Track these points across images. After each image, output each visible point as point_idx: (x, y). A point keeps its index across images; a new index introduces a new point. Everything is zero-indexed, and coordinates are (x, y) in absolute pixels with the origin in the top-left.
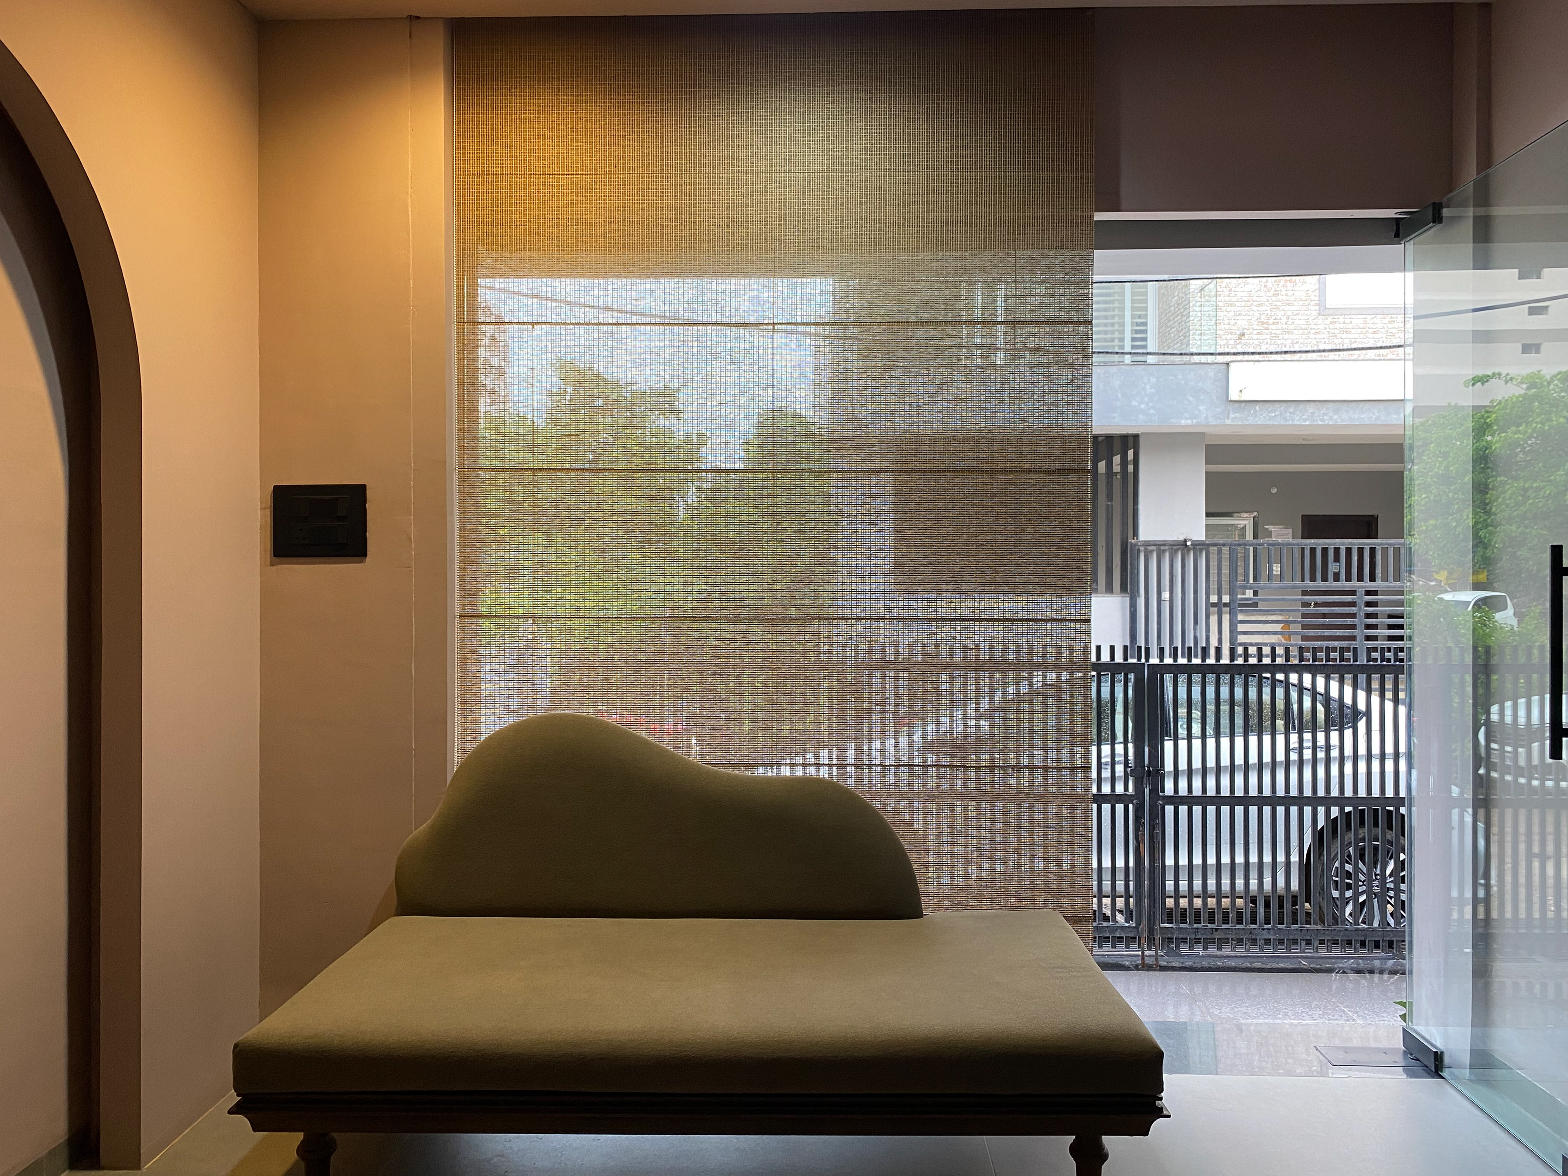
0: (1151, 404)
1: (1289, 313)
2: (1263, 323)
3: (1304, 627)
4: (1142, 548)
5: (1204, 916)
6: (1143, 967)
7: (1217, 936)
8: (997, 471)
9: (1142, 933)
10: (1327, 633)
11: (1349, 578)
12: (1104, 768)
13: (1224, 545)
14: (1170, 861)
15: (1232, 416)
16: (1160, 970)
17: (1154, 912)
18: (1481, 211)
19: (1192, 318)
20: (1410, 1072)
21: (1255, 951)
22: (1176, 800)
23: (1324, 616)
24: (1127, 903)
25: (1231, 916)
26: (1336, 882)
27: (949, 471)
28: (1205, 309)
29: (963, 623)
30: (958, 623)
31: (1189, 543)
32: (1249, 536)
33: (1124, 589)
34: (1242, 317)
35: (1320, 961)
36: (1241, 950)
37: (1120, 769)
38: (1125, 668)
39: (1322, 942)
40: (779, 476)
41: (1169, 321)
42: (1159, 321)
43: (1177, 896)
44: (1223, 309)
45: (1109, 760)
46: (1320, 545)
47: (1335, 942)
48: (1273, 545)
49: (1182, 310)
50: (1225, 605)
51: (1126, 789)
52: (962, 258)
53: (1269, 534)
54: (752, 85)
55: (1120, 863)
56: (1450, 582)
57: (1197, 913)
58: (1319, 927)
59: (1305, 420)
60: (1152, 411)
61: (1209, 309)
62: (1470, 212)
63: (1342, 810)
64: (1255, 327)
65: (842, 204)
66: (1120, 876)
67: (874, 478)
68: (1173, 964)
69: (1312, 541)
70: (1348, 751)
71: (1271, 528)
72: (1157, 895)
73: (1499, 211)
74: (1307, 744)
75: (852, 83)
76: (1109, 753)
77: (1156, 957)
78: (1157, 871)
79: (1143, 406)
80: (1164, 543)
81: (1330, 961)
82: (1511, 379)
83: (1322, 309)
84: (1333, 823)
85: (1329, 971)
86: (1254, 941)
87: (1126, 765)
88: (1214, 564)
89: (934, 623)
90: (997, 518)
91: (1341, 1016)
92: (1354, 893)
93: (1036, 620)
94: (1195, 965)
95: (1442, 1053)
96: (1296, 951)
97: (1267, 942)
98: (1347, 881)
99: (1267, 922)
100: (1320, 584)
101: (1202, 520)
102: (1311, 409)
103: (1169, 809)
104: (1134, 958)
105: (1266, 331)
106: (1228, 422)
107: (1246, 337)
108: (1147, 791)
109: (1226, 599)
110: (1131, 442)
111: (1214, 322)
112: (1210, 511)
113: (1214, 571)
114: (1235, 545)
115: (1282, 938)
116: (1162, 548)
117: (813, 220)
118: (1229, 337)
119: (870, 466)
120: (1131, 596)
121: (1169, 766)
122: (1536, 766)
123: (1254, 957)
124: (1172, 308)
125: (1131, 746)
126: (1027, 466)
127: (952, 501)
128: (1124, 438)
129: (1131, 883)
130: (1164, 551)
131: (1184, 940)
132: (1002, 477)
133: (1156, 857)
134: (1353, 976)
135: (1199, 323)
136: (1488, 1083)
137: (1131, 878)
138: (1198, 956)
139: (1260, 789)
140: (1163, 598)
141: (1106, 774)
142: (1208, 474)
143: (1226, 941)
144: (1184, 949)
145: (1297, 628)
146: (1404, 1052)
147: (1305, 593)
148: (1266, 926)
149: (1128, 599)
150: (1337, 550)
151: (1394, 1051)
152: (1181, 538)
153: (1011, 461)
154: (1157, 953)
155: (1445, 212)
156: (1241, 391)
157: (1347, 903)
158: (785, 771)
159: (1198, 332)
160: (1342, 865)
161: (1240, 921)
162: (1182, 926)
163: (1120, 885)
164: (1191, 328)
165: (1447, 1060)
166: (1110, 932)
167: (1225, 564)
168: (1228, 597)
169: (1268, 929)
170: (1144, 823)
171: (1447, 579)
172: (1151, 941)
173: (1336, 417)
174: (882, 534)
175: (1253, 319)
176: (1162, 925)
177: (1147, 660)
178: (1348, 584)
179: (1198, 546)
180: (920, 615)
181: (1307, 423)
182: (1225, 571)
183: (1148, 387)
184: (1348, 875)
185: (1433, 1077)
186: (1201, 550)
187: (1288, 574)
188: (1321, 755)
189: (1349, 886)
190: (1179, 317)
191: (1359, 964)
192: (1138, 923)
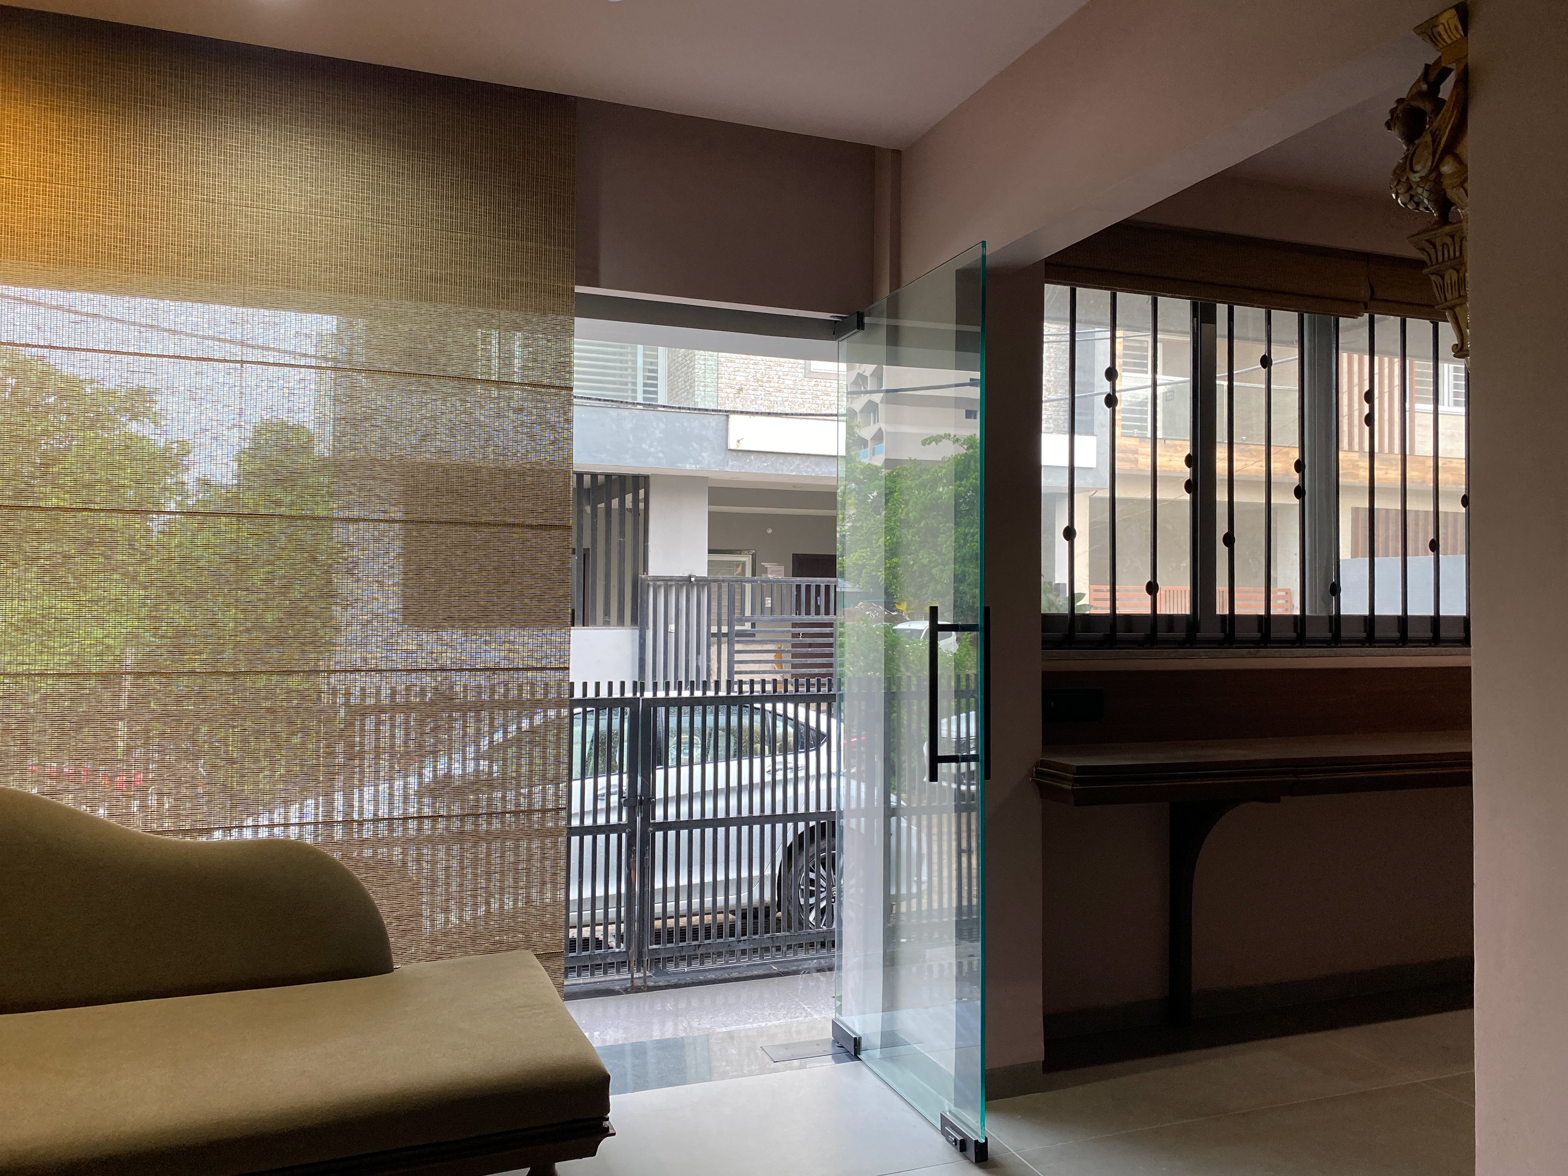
0: (659, 448)
1: (780, 373)
2: (758, 381)
3: (794, 656)
4: (651, 583)
5: (689, 934)
6: (632, 989)
7: (699, 952)
8: (481, 524)
9: (632, 957)
10: (810, 661)
11: (827, 613)
12: (600, 799)
13: (723, 581)
14: (658, 885)
15: (730, 463)
16: (648, 991)
17: (643, 935)
18: (893, 322)
19: (697, 370)
20: (838, 1060)
21: (733, 962)
22: (665, 826)
23: (810, 645)
24: (618, 928)
25: (712, 931)
26: (802, 889)
27: (431, 522)
28: (708, 363)
29: (444, 674)
30: (438, 673)
31: (693, 579)
32: (748, 574)
33: (634, 621)
34: (741, 374)
35: (787, 965)
36: (720, 963)
37: (614, 799)
38: (622, 702)
39: (789, 947)
40: (245, 521)
41: (678, 370)
42: (668, 369)
43: (665, 916)
44: (725, 364)
45: (604, 791)
46: (804, 582)
47: (801, 946)
48: (766, 582)
49: (688, 362)
50: (725, 635)
51: (620, 818)
52: (446, 314)
53: (765, 571)
54: (221, 113)
55: (613, 891)
56: (909, 612)
57: (683, 931)
58: (787, 934)
59: (792, 471)
60: (660, 455)
61: (712, 363)
62: (884, 321)
63: (807, 824)
64: (753, 384)
65: (321, 248)
66: (612, 903)
67: (352, 527)
68: (661, 984)
69: (798, 579)
70: (813, 771)
71: (767, 565)
72: (646, 919)
73: (906, 323)
74: (779, 766)
75: (333, 128)
76: (605, 785)
77: (645, 978)
78: (647, 895)
79: (652, 450)
80: (671, 579)
81: (796, 963)
82: (957, 440)
83: (807, 371)
84: (799, 838)
85: (796, 973)
86: (732, 953)
87: (621, 796)
88: (714, 597)
89: (414, 675)
90: (480, 570)
91: (801, 1013)
92: (816, 900)
93: (518, 669)
94: (680, 982)
95: (860, 1038)
96: (768, 959)
97: (744, 952)
98: (811, 888)
99: (744, 934)
100: (804, 618)
101: (704, 557)
102: (797, 461)
103: (659, 835)
104: (624, 982)
105: (761, 388)
106: (727, 469)
107: (744, 391)
108: (638, 819)
109: (725, 629)
110: (641, 481)
111: (716, 375)
112: (711, 548)
113: (714, 604)
114: (733, 581)
115: (756, 947)
116: (669, 583)
117: (289, 260)
118: (729, 390)
119: (347, 514)
120: (641, 628)
121: (659, 794)
122: (964, 774)
123: (732, 968)
124: (680, 359)
125: (625, 776)
126: (511, 520)
127: (435, 552)
128: (636, 478)
129: (623, 909)
130: (671, 586)
131: (670, 959)
132: (486, 530)
133: (646, 882)
134: (816, 975)
135: (702, 375)
136: (892, 1059)
137: (623, 904)
138: (684, 973)
139: (739, 810)
140: (669, 630)
141: (601, 805)
142: (711, 514)
143: (708, 956)
144: (671, 968)
145: (787, 657)
146: (833, 1041)
147: (794, 625)
148: (743, 938)
149: (638, 631)
150: (818, 587)
151: (824, 1041)
152: (686, 575)
153: (495, 514)
154: (645, 974)
155: (867, 320)
156: (738, 441)
157: (811, 910)
158: (248, 834)
159: (702, 384)
160: (807, 875)
161: (720, 936)
162: (669, 945)
163: (612, 912)
164: (696, 379)
165: (863, 1044)
166: (602, 959)
167: (725, 596)
168: (727, 627)
169: (744, 940)
170: (635, 850)
171: (907, 609)
172: (640, 963)
173: (817, 469)
174: (360, 584)
175: (750, 376)
176: (650, 947)
177: (642, 695)
178: (826, 617)
179: (701, 583)
180: (400, 667)
181: (794, 474)
182: (725, 602)
183: (657, 432)
184: (812, 881)
185: (853, 1061)
186: (703, 586)
187: (777, 609)
188: (790, 775)
189: (812, 894)
190: (686, 368)
191: (820, 963)
192: (628, 947)
